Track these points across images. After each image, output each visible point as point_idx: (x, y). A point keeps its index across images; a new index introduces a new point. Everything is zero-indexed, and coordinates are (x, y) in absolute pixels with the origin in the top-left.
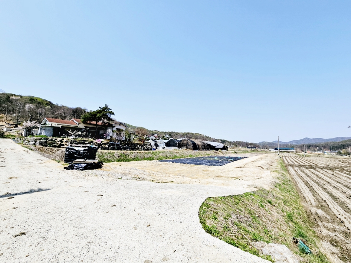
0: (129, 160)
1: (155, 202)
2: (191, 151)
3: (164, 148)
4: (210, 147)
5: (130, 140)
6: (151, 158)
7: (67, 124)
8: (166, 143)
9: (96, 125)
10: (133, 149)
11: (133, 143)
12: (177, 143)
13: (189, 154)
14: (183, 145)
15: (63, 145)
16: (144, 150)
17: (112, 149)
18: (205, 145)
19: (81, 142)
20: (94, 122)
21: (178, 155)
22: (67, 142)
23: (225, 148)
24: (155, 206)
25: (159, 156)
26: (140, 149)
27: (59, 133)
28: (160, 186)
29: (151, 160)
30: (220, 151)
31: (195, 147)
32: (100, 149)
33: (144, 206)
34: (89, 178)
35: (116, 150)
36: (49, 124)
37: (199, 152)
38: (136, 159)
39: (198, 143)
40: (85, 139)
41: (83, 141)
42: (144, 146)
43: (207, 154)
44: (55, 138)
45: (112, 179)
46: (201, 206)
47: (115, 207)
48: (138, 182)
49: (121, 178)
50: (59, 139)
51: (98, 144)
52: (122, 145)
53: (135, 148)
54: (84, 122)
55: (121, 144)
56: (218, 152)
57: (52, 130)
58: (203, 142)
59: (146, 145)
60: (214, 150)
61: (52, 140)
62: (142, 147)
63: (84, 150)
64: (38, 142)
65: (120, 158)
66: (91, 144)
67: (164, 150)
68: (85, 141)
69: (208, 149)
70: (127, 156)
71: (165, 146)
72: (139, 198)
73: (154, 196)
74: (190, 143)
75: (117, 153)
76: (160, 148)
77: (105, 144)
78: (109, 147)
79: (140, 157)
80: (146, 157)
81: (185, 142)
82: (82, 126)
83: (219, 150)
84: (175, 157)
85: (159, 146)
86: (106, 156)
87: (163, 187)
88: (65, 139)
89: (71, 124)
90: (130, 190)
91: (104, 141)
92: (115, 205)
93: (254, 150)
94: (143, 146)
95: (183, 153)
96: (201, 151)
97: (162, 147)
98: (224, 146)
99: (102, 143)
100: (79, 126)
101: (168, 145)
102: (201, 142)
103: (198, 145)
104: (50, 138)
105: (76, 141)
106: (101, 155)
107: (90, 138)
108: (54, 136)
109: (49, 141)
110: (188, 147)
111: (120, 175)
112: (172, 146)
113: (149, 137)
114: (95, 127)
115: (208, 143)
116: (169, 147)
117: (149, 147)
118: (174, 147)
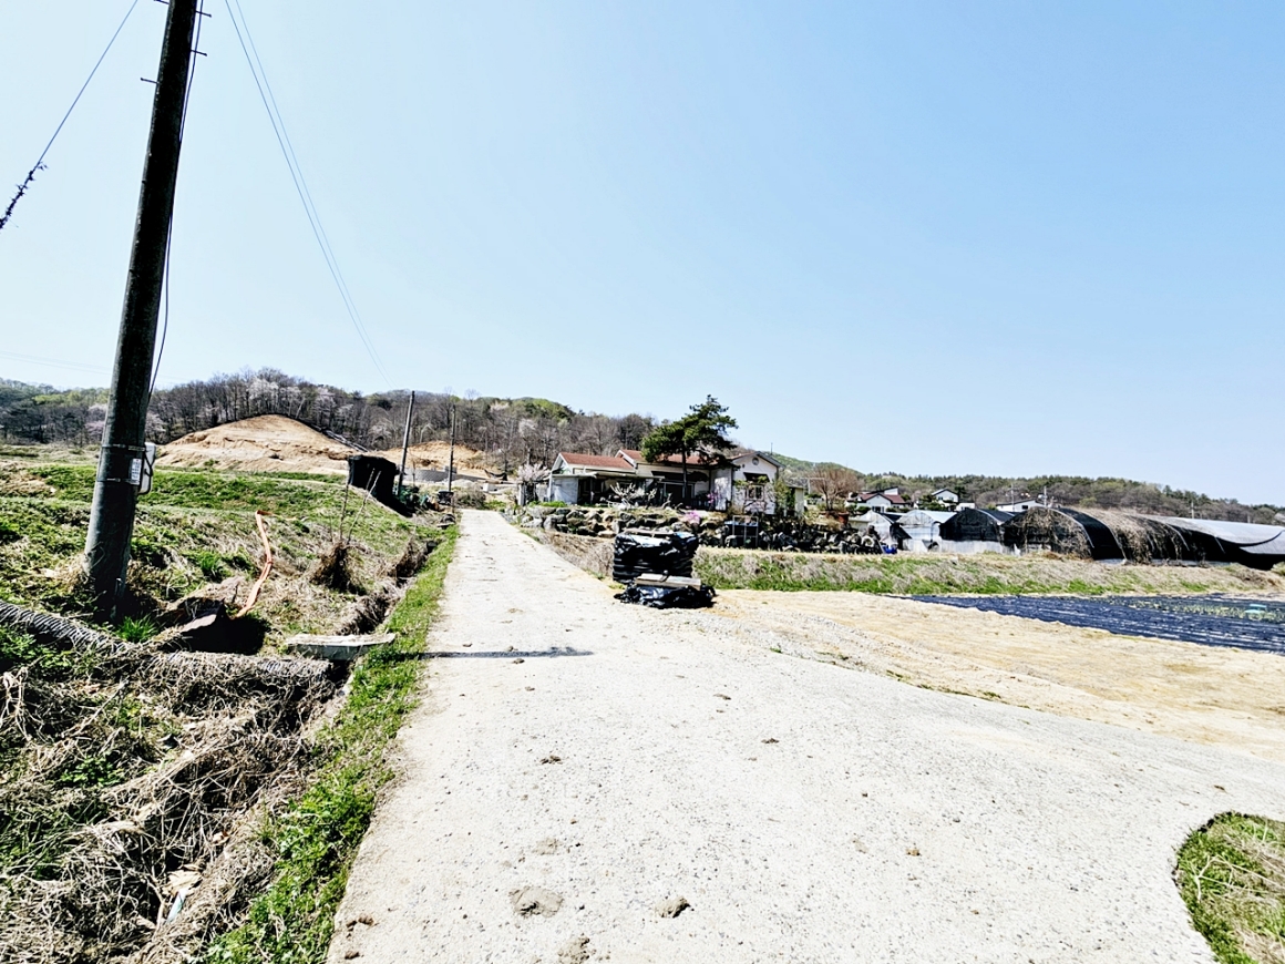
0: (792, 586)
1: (926, 767)
2: (1082, 562)
3: (932, 545)
5: (791, 512)
6: (879, 584)
7: (610, 466)
8: (942, 527)
9: (684, 465)
10: (807, 547)
11: (805, 525)
12: (999, 523)
13: (1068, 578)
14: (1031, 537)
15: (602, 528)
16: (846, 549)
17: (733, 544)
18: (1167, 538)
19: (646, 520)
20: (676, 457)
21: (1004, 579)
22: (610, 519)
24: (928, 781)
25: (914, 577)
26: (833, 548)
27: (592, 494)
28: (935, 702)
29: (878, 592)
30: (1283, 574)
31: (1104, 545)
33: (884, 772)
35: (748, 547)
36: (568, 469)
37: (1130, 573)
38: (817, 584)
39: (1122, 528)
40: (654, 510)
42: (848, 534)
43: (1185, 585)
44: (583, 508)
45: (748, 646)
47: (776, 749)
48: (843, 674)
49: (778, 648)
50: (592, 511)
51: (692, 526)
52: (767, 532)
53: (813, 542)
54: (650, 459)
55: (762, 527)
56: (1268, 575)
57: (575, 484)
58: (1151, 523)
59: (857, 531)
60: (1238, 567)
61: (576, 515)
62: (838, 540)
64: (549, 518)
65: (761, 575)
66: (673, 525)
67: (936, 554)
68: (654, 516)
70: (786, 570)
71: (937, 538)
72: (855, 733)
73: (920, 740)
74: (1072, 525)
75: (750, 557)
76: (916, 547)
77: (711, 526)
78: (724, 537)
79: (834, 576)
80: (856, 578)
81: (1044, 522)
82: (645, 471)
83: (1280, 566)
84: (992, 587)
85: (908, 537)
86: (718, 568)
87: (952, 712)
88: (607, 512)
89: (619, 467)
90: (817, 696)
91: (708, 516)
92: (773, 741)
94: (844, 534)
96: (1145, 567)
97: (924, 542)
99: (704, 523)
100: (637, 472)
101: (951, 531)
102: (1141, 521)
103: (1122, 535)
104: (574, 509)
105: (632, 517)
107: (668, 508)
108: (580, 503)
109: (570, 517)
110: (1063, 544)
111: (774, 640)
112: (972, 539)
113: (864, 501)
114: (681, 471)
115: (1195, 529)
116: (960, 544)
117: (868, 540)
118: (985, 543)
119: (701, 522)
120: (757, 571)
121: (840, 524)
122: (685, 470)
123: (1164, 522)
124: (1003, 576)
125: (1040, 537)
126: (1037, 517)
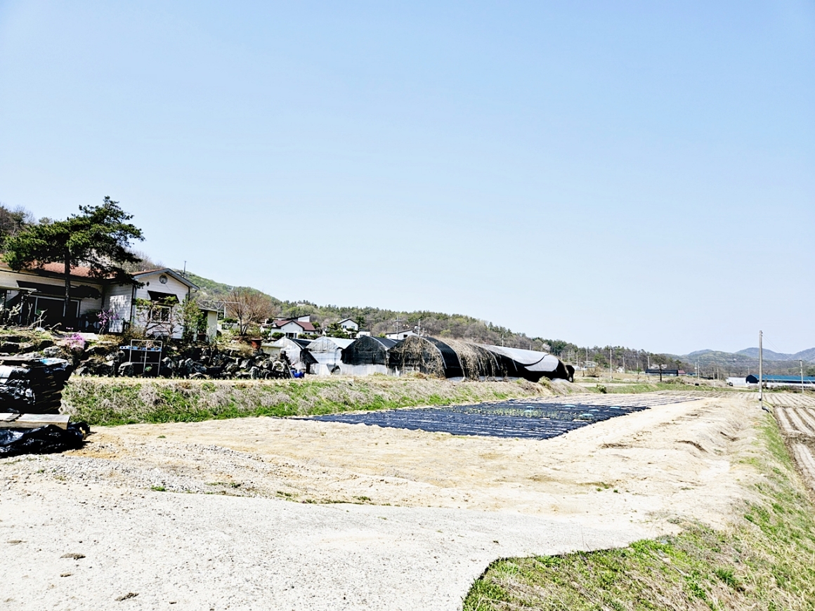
0: (196, 415)
1: (291, 581)
2: (439, 380)
3: (335, 369)
4: (509, 369)
5: (202, 337)
6: (286, 407)
8: (344, 352)
9: (66, 276)
10: (216, 374)
11: (216, 352)
12: (386, 349)
13: (429, 393)
14: (407, 360)
16: (258, 375)
17: (130, 372)
18: (488, 360)
20: (59, 267)
21: (387, 396)
23: (563, 372)
24: (292, 595)
25: (317, 399)
26: (244, 373)
28: (314, 515)
29: (284, 415)
30: (544, 384)
31: (453, 367)
32: (79, 371)
33: (251, 598)
34: (30, 488)
35: (147, 375)
37: (466, 388)
38: (225, 412)
39: (464, 353)
40: (17, 331)
41: (10, 339)
42: (261, 359)
43: (496, 394)
45: (123, 489)
46: (469, 595)
47: (134, 604)
48: (232, 503)
49: (162, 486)
51: (74, 352)
52: (172, 358)
53: (223, 367)
54: (16, 266)
55: (166, 352)
56: (537, 385)
58: (481, 350)
59: (269, 355)
60: (523, 381)
62: (250, 365)
63: (14, 375)
65: (161, 406)
66: (45, 351)
67: (338, 377)
68: (17, 339)
69: (499, 374)
70: (191, 399)
71: (339, 363)
72: (230, 563)
73: (292, 556)
74: (434, 351)
75: (148, 386)
76: (321, 371)
77: (101, 351)
78: (117, 365)
79: (243, 403)
80: (264, 403)
81: (416, 348)
82: (7, 280)
83: (543, 380)
85: (316, 362)
86: (106, 401)
87: (326, 521)
90: (196, 532)
91: (96, 339)
92: (131, 595)
93: (669, 382)
94: (256, 359)
95: (407, 390)
96: (474, 383)
97: (328, 366)
98: (560, 365)
99: (90, 348)
101: (350, 356)
102: (475, 347)
103: (463, 359)
106: (83, 394)
107: (38, 329)
110: (427, 366)
111: (157, 476)
112: (366, 363)
113: (279, 327)
114: (61, 283)
115: (503, 354)
116: (357, 367)
117: (279, 365)
118: (375, 366)
119: (86, 348)
120: (156, 402)
121: (252, 350)
122: (68, 282)
123: (487, 349)
124: (386, 393)
125: (413, 360)
126: (413, 345)
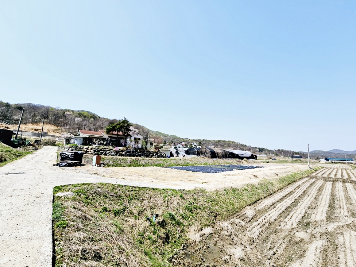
2: (209, 159)
7: (95, 134)
8: (186, 151)
10: (147, 156)
11: (148, 151)
12: (196, 151)
15: (88, 152)
16: (158, 157)
17: (128, 156)
20: (116, 133)
25: (170, 163)
26: (154, 156)
27: (87, 142)
29: (160, 166)
30: (245, 160)
31: (214, 155)
41: (104, 148)
42: (159, 153)
44: (83, 146)
50: (86, 147)
55: (136, 151)
61: (80, 148)
67: (185, 158)
69: (230, 157)
70: (139, 162)
71: (185, 154)
74: (208, 151)
75: (129, 159)
76: (181, 156)
78: (125, 154)
79: (151, 163)
80: (156, 163)
84: (187, 165)
85: (179, 154)
88: (91, 147)
95: (197, 161)
96: (220, 160)
98: (252, 155)
100: (104, 136)
103: (217, 153)
107: (110, 146)
110: (206, 155)
112: (191, 154)
114: (116, 136)
119: (119, 150)
121: (157, 151)
123: (226, 150)
125: (203, 153)
126: (203, 149)
